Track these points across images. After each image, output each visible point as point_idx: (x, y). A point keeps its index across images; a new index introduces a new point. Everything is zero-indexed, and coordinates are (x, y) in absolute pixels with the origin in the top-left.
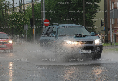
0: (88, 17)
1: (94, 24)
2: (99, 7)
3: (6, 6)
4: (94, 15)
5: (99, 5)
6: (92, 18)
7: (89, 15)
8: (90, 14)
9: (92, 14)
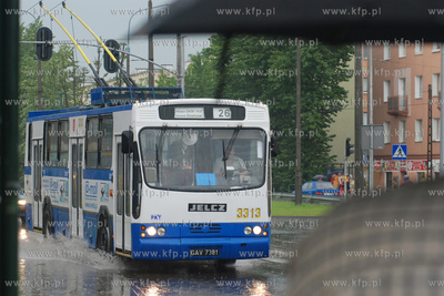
0: (313, 123)
1: (329, 143)
2: (345, 93)
3: (77, 81)
4: (332, 116)
5: (346, 89)
6: (325, 126)
7: (317, 117)
8: (319, 115)
9: (326, 113)
